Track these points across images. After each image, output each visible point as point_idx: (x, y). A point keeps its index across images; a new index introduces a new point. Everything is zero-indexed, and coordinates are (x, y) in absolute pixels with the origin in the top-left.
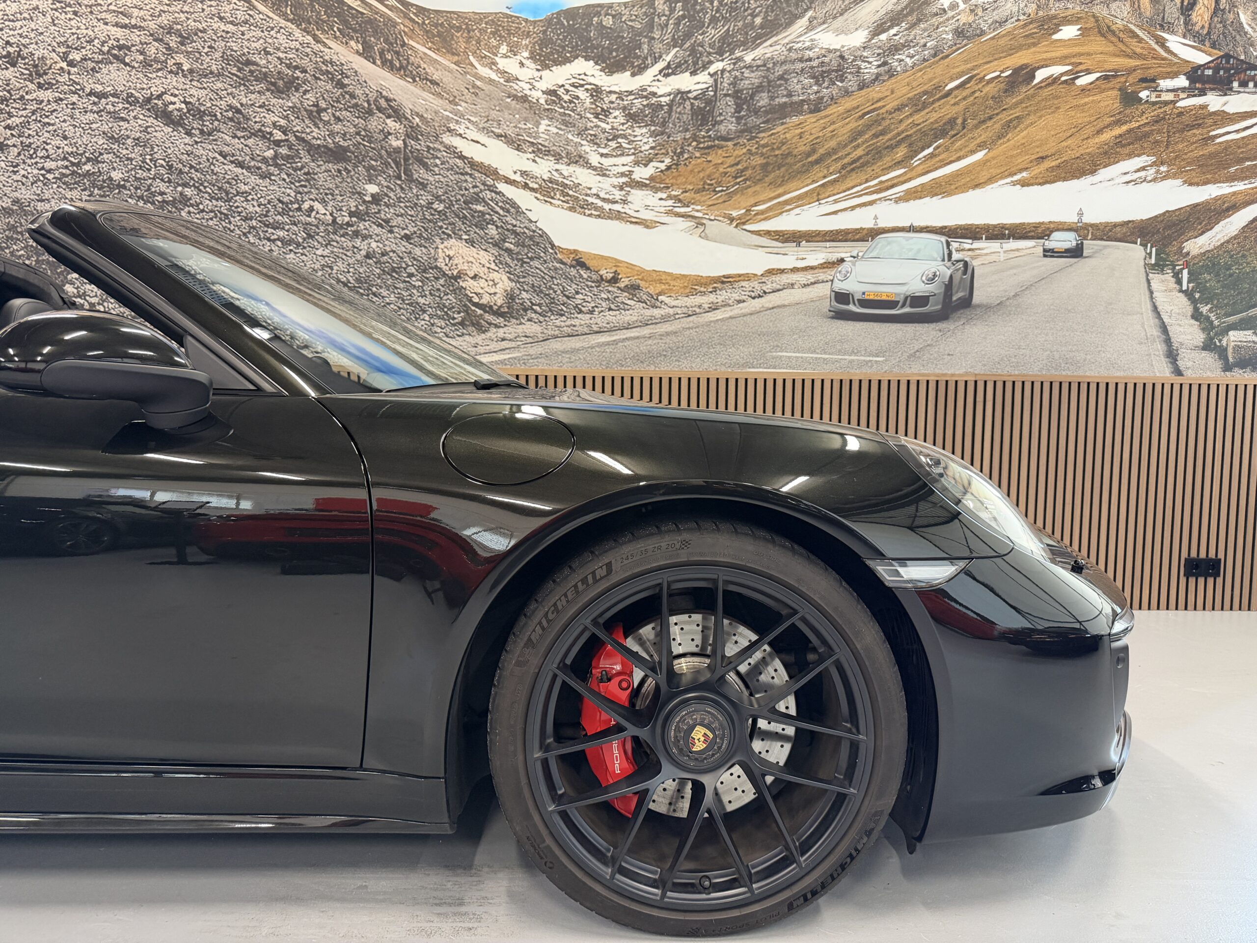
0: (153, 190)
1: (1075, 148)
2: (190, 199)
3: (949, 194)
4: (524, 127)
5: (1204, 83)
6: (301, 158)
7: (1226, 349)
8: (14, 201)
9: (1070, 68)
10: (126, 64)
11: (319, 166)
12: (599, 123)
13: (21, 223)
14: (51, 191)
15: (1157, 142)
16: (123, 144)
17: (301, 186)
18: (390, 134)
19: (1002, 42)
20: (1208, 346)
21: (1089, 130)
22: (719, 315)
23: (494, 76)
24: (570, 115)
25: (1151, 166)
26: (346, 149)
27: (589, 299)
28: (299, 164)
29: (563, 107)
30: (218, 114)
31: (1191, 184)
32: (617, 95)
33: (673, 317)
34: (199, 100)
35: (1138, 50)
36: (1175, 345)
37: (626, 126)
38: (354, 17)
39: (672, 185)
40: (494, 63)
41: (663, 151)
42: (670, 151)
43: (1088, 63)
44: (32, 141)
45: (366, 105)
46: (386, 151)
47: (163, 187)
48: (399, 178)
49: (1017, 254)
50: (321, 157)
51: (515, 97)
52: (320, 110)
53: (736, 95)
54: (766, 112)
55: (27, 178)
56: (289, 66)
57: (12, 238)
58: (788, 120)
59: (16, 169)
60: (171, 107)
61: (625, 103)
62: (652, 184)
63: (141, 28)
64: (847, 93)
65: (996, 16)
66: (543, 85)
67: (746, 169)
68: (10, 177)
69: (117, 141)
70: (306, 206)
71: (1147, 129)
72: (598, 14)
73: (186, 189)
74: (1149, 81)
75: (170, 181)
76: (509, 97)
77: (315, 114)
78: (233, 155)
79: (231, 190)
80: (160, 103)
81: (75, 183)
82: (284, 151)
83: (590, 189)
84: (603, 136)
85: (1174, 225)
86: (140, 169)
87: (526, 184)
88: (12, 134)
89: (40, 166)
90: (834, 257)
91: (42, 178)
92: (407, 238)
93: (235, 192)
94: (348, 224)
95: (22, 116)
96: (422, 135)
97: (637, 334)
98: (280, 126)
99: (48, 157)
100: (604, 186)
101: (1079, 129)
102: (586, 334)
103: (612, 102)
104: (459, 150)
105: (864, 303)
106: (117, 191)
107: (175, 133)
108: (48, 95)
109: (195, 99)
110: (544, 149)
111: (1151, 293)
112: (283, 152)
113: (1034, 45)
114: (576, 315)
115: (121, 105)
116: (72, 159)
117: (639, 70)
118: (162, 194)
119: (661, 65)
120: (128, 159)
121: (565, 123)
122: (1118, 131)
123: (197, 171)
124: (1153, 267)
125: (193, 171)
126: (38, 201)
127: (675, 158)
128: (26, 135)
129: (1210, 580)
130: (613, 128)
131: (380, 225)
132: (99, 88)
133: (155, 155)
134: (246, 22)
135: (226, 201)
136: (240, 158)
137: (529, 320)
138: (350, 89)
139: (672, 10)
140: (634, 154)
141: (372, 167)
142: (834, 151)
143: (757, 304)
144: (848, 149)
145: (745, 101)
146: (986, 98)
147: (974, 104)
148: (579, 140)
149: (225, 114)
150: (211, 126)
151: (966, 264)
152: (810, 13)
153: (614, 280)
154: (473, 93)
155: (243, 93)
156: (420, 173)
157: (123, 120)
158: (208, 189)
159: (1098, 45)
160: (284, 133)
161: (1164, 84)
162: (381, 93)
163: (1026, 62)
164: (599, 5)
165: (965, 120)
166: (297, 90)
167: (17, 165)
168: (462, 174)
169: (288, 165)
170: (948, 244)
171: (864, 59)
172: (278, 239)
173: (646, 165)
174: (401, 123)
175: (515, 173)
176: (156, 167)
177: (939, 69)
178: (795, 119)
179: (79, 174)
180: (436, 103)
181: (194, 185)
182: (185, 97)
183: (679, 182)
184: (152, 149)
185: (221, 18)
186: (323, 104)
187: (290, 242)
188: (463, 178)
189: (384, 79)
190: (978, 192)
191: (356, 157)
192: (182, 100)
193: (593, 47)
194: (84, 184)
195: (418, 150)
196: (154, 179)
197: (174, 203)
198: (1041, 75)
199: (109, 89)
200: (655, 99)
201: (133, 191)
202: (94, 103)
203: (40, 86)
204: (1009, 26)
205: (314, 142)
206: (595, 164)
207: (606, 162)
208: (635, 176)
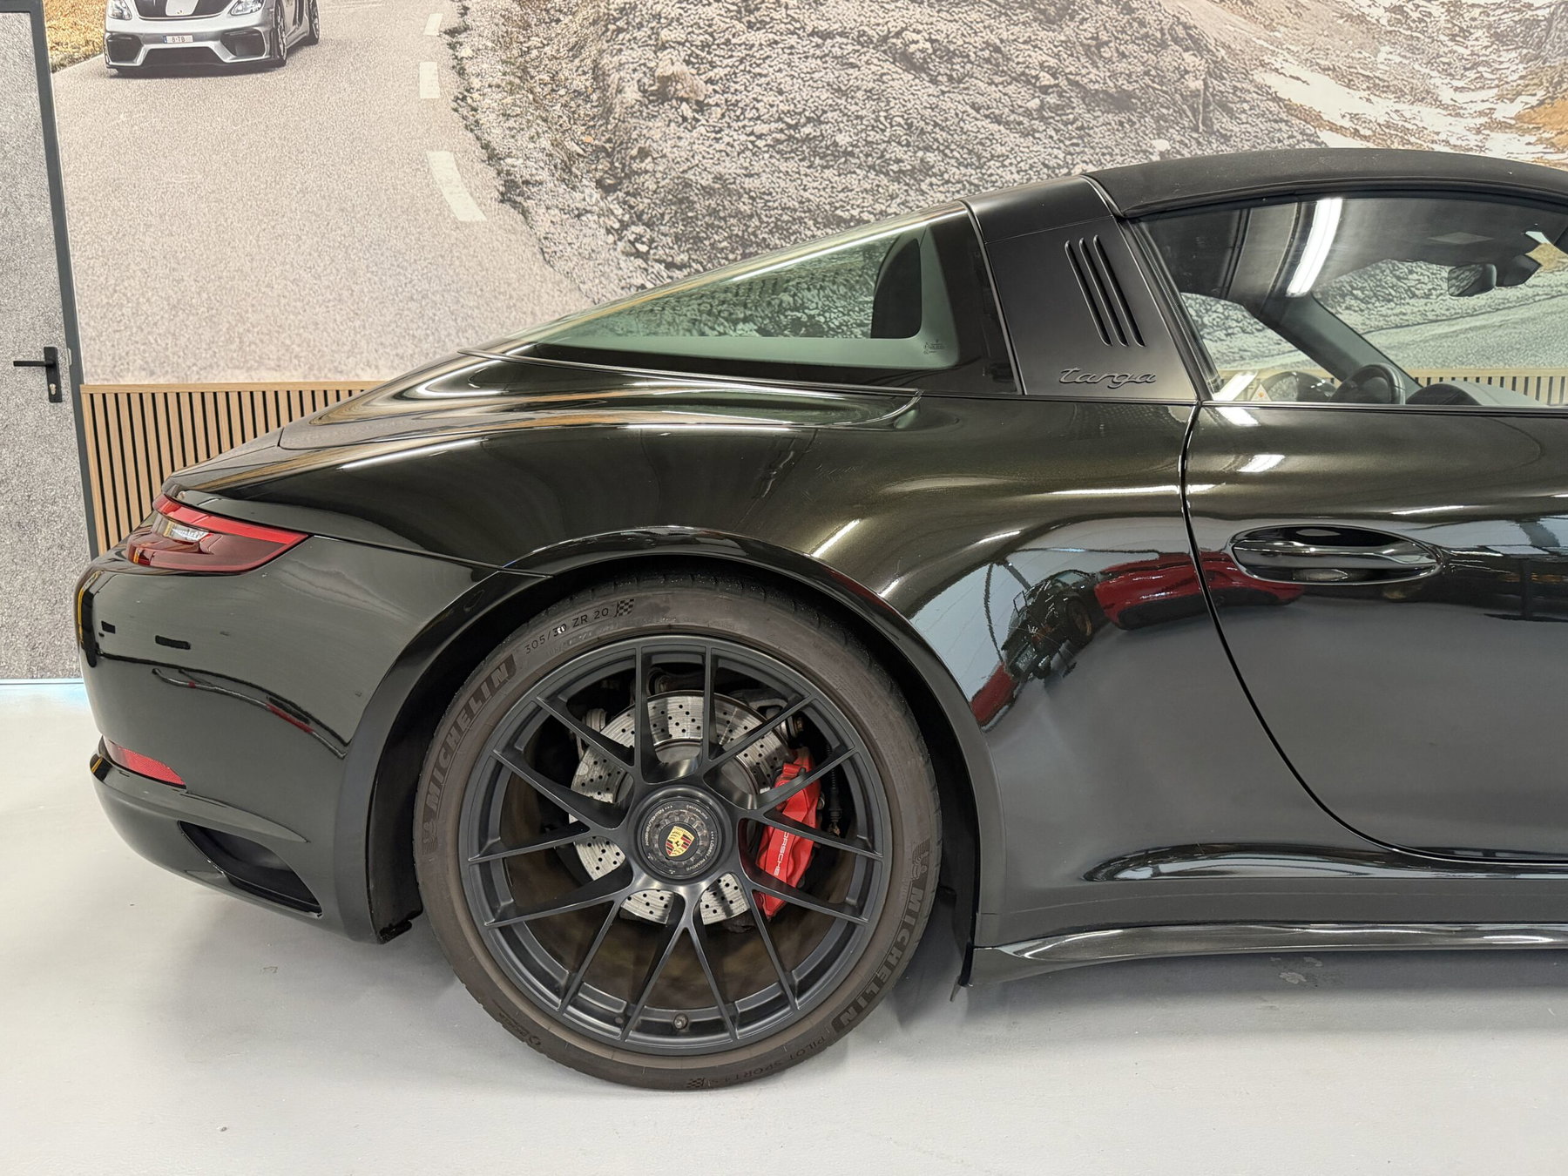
0: (888, 156)
2: (933, 167)
4: (1361, 56)
6: (1073, 108)
8: (716, 178)
11: (1095, 118)
12: (1455, 48)
13: (724, 206)
14: (762, 162)
16: (852, 98)
17: (1073, 145)
18: (1187, 72)
24: (1418, 38)
26: (1130, 95)
27: (1426, 280)
28: (1071, 117)
29: (1410, 28)
30: (971, 54)
32: (1481, 10)
33: (1530, 298)
34: (948, 36)
37: (1490, 50)
39: (1545, 125)
41: (1536, 81)
42: (1544, 81)
44: (739, 98)
45: (1158, 35)
46: (1182, 95)
47: (899, 152)
48: (1196, 129)
50: (1098, 106)
51: (1349, 17)
52: (1101, 44)
55: (732, 146)
57: (712, 226)
59: (718, 136)
60: (913, 48)
61: (1492, 19)
62: (1519, 125)
68: (711, 146)
69: (844, 93)
73: (928, 154)
75: (908, 145)
76: (1342, 17)
77: (1093, 50)
78: (989, 108)
79: (984, 154)
80: (899, 41)
81: (792, 151)
82: (1052, 99)
83: (1438, 133)
84: (1458, 64)
86: (873, 130)
87: (1355, 129)
88: (714, 90)
89: (748, 130)
91: (750, 146)
93: (989, 156)
95: (727, 66)
96: (1228, 72)
97: (1484, 323)
98: (1049, 66)
99: (758, 118)
102: (1419, 324)
103: (1474, 19)
104: (1273, 90)
106: (843, 160)
107: (917, 81)
108: (760, 37)
109: (944, 35)
110: (1382, 84)
112: (1052, 101)
114: (1408, 300)
115: (850, 48)
116: (789, 120)
118: (898, 161)
120: (857, 117)
121: (1412, 49)
123: (942, 129)
125: (937, 130)
126: (746, 176)
127: (1551, 89)
128: (732, 90)
130: (1473, 54)
132: (823, 26)
133: (891, 112)
135: (977, 168)
136: (997, 112)
137: (1347, 308)
138: (1139, 14)
140: (1498, 86)
141: (1162, 117)
148: (1427, 71)
149: (979, 53)
150: (962, 70)
154: (1296, 14)
155: (1003, 25)
156: (1222, 122)
157: (853, 66)
158: (955, 153)
160: (1054, 76)
162: (1178, 18)
166: (1072, 19)
167: (721, 130)
168: (1276, 121)
169: (1057, 118)
173: (1512, 101)
174: (1202, 57)
175: (1343, 116)
176: (892, 126)
179: (797, 139)
180: (1250, 30)
181: (938, 147)
182: (930, 33)
183: (1553, 121)
184: (888, 103)
186: (1104, 37)
188: (1276, 126)
191: (1142, 104)
192: (927, 37)
194: (803, 152)
195: (1221, 92)
196: (889, 142)
197: (912, 173)
199: (836, 26)
200: (1530, 13)
201: (863, 158)
202: (818, 46)
203: (750, 26)
205: (1091, 86)
206: (1446, 99)
207: (1461, 98)
208: (1498, 116)
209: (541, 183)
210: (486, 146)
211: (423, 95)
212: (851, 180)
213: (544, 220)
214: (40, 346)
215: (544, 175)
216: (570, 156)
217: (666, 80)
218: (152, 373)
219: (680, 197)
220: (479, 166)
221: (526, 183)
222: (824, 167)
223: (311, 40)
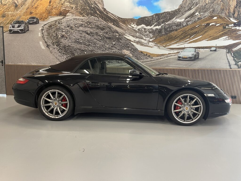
1: (216, 35)
3: (196, 42)
5: (236, 25)
7: (238, 65)
8: (68, 45)
9: (215, 23)
10: (83, 27)
11: (107, 40)
12: (145, 33)
13: (69, 48)
14: (73, 44)
15: (228, 34)
17: (105, 43)
18: (117, 35)
19: (205, 20)
20: (236, 64)
21: (218, 32)
22: (161, 60)
23: (131, 27)
25: (228, 37)
26: (111, 38)
27: (143, 58)
28: (105, 40)
29: (140, 31)
30: (94, 33)
31: (234, 40)
33: (155, 60)
34: (92, 31)
35: (226, 20)
36: (230, 64)
37: (149, 34)
38: (112, 20)
39: (155, 42)
40: (131, 25)
41: (154, 37)
43: (218, 22)
44: (70, 37)
45: (113, 31)
46: (116, 38)
47: (87, 43)
48: (118, 41)
49: (206, 51)
51: (134, 30)
52: (107, 32)
53: (165, 29)
54: (169, 31)
55: (70, 42)
56: (103, 26)
57: (68, 50)
58: (172, 32)
59: (68, 41)
60: (88, 32)
61: (149, 30)
62: (152, 42)
63: (84, 22)
64: (181, 28)
65: (204, 16)
66: (137, 28)
67: (166, 39)
69: (81, 37)
70: (105, 45)
71: (227, 32)
72: (145, 18)
73: (90, 43)
74: (228, 25)
77: (107, 33)
78: (96, 39)
79: (96, 43)
82: (102, 38)
83: (143, 42)
84: (145, 35)
85: (231, 46)
86: (84, 41)
87: (135, 42)
88: (68, 36)
90: (178, 51)
91: (72, 42)
92: (118, 50)
94: (111, 48)
95: (69, 34)
96: (121, 36)
97: (149, 62)
99: (72, 39)
100: (145, 42)
101: (216, 32)
103: (147, 30)
104: (126, 37)
105: (183, 58)
107: (89, 36)
108: (73, 31)
110: (137, 37)
111: (227, 56)
113: (210, 20)
115: (82, 32)
116: (76, 39)
117: (151, 26)
118: (87, 44)
119: (154, 25)
120: (83, 39)
121: (140, 33)
122: (222, 32)
124: (227, 53)
125: (91, 41)
126: (71, 45)
127: (156, 38)
129: (235, 99)
130: (147, 34)
131: (115, 48)
132: (79, 30)
134: (98, 21)
135: (95, 45)
138: (111, 29)
139: (156, 17)
140: (150, 37)
141: (114, 40)
142: (179, 36)
143: (167, 58)
144: (181, 36)
145: (166, 30)
146: (202, 28)
147: (200, 29)
148: (142, 36)
150: (93, 35)
151: (198, 52)
152: (176, 17)
153: (147, 55)
154: (128, 30)
155: (97, 30)
156: (120, 41)
157: (82, 34)
158: (93, 43)
159: (220, 20)
160: (103, 35)
161: (230, 25)
162: (115, 30)
163: (208, 22)
164: (146, 17)
165: (199, 31)
166: (104, 30)
169: (103, 40)
170: (195, 50)
171: (184, 23)
172: (102, 50)
175: (133, 40)
176: (86, 40)
177: (195, 24)
178: (173, 32)
179: (76, 41)
180: (123, 31)
184: (86, 38)
185: (95, 20)
187: (103, 50)
188: (126, 41)
189: (116, 28)
190: (200, 42)
192: (90, 31)
193: (145, 23)
194: (77, 43)
195: (120, 38)
197: (88, 45)
198: (211, 24)
200: (153, 30)
201: (83, 43)
202: (78, 32)
203: (72, 30)
204: (206, 17)
205: (107, 37)
206: (144, 39)
207: (146, 39)
208: (150, 40)
209: (51, 45)
210: (45, 41)
211: (39, 36)
212: (82, 46)
213: (51, 49)
214: (1, 60)
215: (51, 44)
216: (54, 42)
217: (63, 35)
218: (12, 63)
219: (65, 47)
220: (44, 43)
221: (49, 45)
222: (79, 44)
223: (28, 30)
